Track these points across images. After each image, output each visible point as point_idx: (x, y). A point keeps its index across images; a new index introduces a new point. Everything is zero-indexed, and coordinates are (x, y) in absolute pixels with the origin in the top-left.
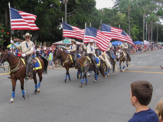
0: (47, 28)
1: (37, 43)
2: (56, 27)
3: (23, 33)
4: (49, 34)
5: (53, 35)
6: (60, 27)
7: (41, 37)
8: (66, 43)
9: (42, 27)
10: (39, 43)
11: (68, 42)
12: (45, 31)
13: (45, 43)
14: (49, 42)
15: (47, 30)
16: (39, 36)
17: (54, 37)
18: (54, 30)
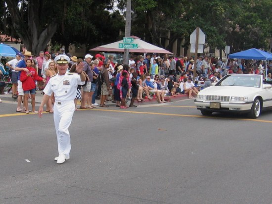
0: (81, 9)
1: (53, 47)
2: (102, 8)
3: (18, 19)
4: (85, 23)
5: (93, 27)
6: (111, 8)
7: (63, 30)
8: (128, 47)
9: (68, 5)
10: (57, 47)
11: (133, 45)
12: (75, 17)
13: (72, 48)
14: (84, 46)
15: (80, 15)
16: (59, 30)
17: (96, 32)
18: (96, 15)
